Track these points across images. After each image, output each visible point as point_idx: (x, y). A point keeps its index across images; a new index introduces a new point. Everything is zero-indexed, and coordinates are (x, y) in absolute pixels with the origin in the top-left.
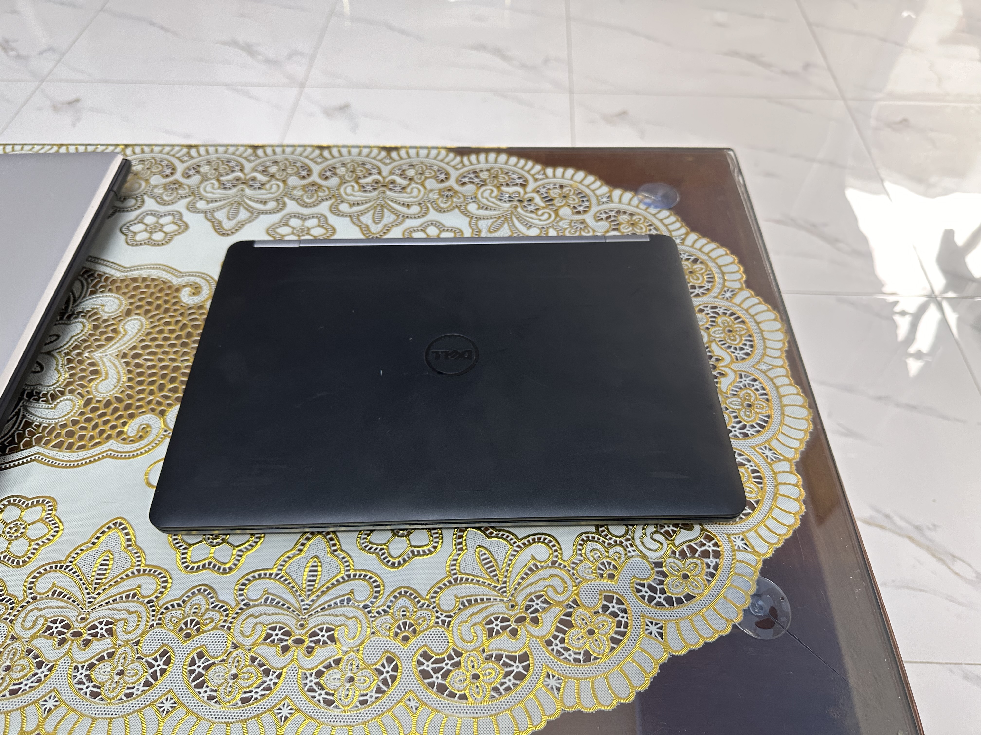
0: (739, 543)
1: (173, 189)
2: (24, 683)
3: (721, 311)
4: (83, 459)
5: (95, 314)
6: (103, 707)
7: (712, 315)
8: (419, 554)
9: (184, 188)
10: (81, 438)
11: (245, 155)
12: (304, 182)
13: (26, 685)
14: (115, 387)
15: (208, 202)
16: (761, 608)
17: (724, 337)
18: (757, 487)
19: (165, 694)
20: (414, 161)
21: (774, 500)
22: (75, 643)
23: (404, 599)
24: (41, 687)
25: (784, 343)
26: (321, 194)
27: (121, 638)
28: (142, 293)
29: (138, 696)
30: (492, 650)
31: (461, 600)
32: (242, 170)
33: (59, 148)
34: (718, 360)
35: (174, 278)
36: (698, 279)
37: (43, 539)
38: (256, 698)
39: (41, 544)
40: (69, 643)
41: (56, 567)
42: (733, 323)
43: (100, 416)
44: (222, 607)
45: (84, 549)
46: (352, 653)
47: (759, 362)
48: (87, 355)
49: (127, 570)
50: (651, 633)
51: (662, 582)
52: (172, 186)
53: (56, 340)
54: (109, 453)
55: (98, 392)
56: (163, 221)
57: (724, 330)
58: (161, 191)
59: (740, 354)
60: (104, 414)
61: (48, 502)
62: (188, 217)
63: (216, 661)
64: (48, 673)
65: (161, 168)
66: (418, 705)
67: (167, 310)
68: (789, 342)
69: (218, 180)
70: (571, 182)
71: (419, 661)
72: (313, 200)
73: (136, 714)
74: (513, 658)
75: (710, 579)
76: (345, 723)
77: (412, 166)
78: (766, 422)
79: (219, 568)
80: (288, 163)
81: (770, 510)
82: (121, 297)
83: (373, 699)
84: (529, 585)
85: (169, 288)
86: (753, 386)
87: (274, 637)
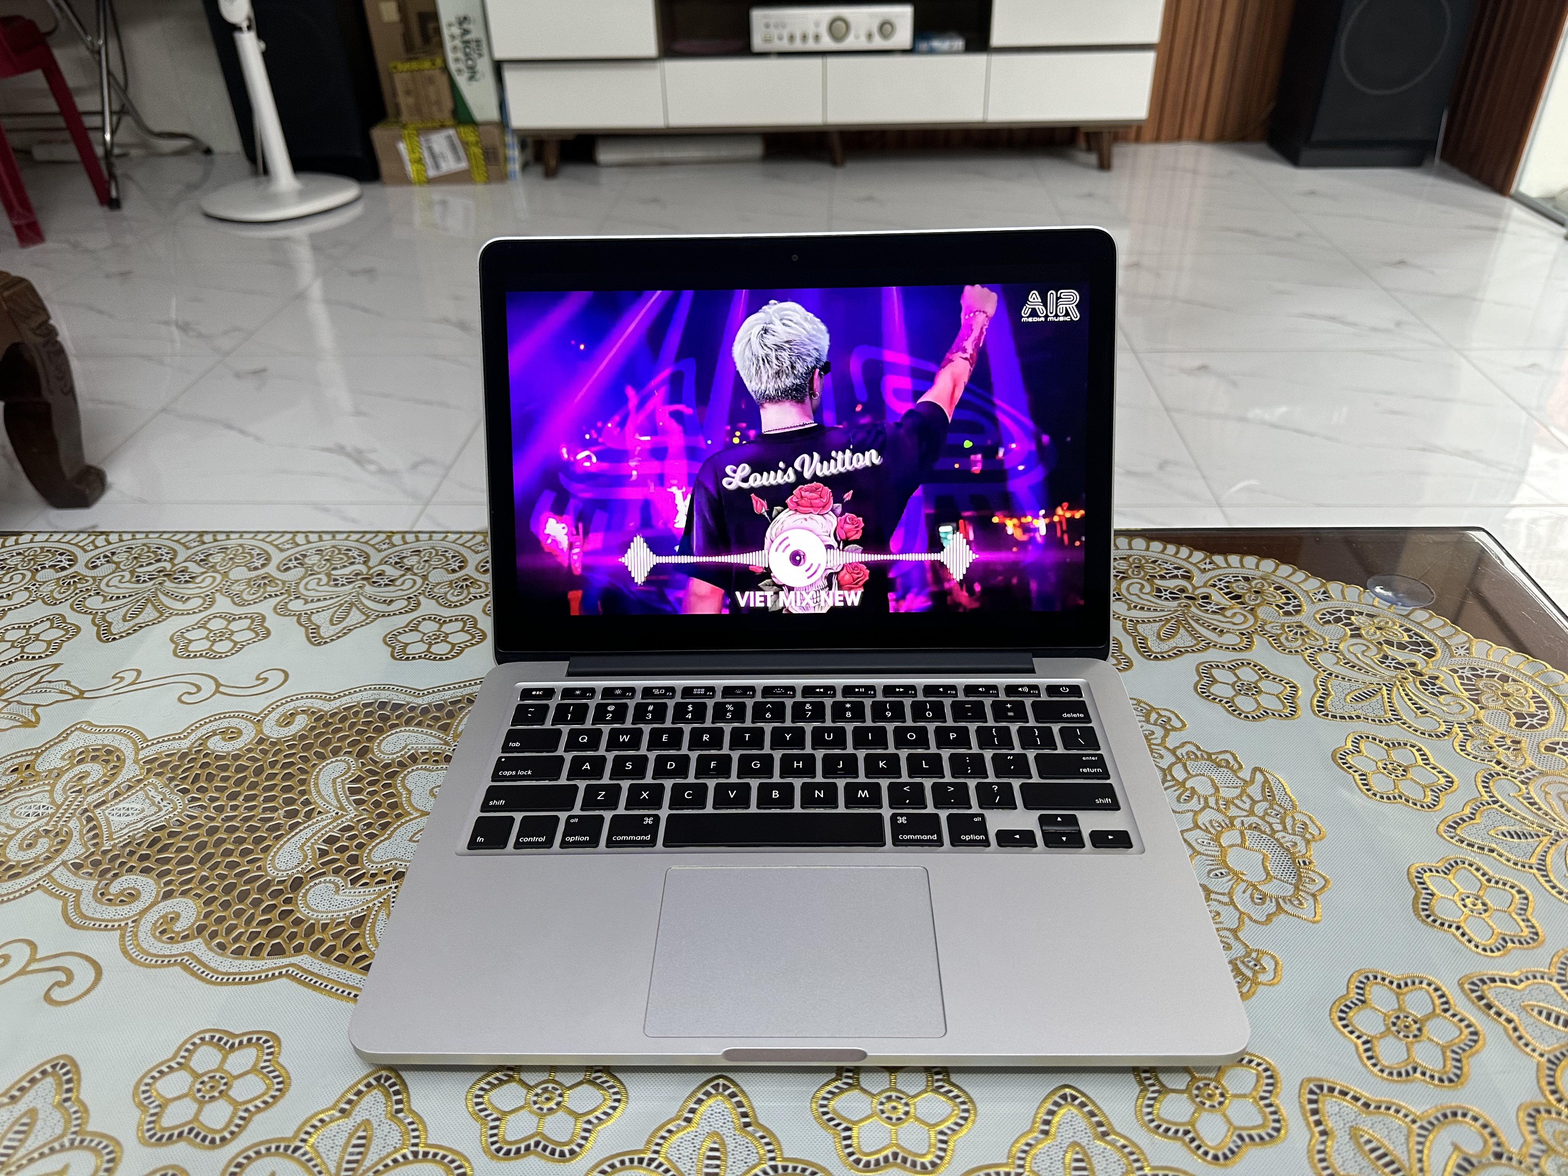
8: (1253, 1142)
36: (1521, 704)
37: (597, 1113)
39: (595, 1121)
41: (632, 1161)
45: (673, 1129)
49: (754, 1167)
70: (1259, 573)
79: (914, 1164)
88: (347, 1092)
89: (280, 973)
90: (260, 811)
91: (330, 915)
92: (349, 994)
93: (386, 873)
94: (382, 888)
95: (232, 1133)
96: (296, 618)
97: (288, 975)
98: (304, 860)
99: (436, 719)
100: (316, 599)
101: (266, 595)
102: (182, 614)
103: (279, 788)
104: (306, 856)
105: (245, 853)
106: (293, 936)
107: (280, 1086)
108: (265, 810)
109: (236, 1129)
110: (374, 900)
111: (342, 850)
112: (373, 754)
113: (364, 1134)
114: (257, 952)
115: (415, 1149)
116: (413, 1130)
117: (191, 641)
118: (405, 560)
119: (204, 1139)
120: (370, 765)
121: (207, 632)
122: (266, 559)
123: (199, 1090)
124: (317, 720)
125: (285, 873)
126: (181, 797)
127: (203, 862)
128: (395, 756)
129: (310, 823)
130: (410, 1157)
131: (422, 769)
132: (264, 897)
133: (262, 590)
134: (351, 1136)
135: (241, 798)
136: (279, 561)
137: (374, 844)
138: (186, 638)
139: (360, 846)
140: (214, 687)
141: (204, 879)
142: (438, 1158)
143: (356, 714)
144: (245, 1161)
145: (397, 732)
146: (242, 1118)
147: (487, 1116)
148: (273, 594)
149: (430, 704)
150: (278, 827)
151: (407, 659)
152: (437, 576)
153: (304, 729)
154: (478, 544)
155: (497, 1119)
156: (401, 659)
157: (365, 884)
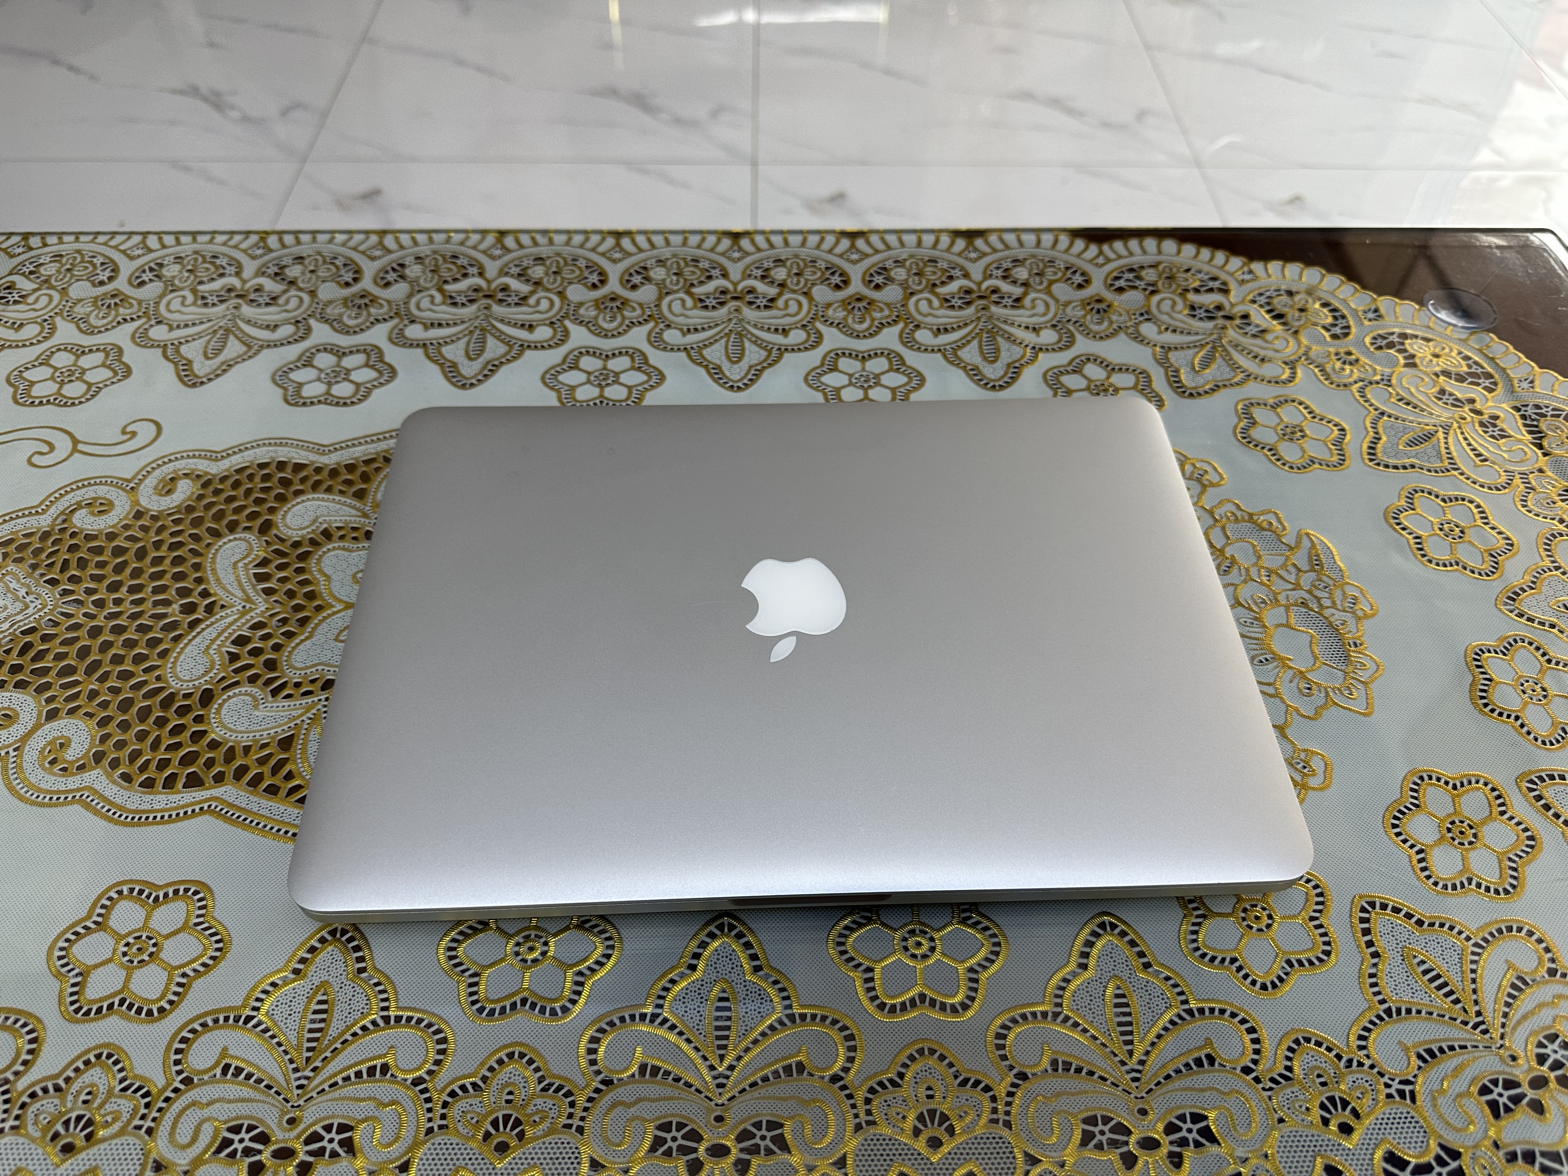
1: (612, 310)
9: (633, 308)
11: (720, 249)
12: (842, 294)
15: (684, 332)
20: (1019, 253)
26: (877, 315)
30: (1511, 1144)
32: (725, 276)
33: (381, 238)
52: (610, 304)
56: (614, 365)
58: (593, 313)
65: (578, 272)
69: (689, 293)
72: (865, 325)
77: (1017, 262)
79: (943, 1007)
80: (801, 264)
84: (1525, 1017)
87: (1099, 1137)
88: (298, 949)
89: (201, 809)
90: (150, 605)
91: (251, 735)
92: (286, 832)
93: (313, 681)
94: (310, 701)
95: (171, 1002)
96: (160, 351)
97: (210, 811)
98: (212, 668)
99: (349, 483)
100: (182, 324)
101: (120, 319)
102: (17, 346)
103: (168, 576)
104: (213, 663)
105: (139, 659)
106: (209, 764)
107: (220, 945)
108: (156, 604)
109: (175, 998)
110: (302, 715)
111: (256, 652)
112: (278, 530)
113: (325, 998)
114: (170, 783)
115: (385, 1013)
116: (380, 992)
117: (32, 383)
118: (287, 271)
119: (139, 1011)
120: (277, 544)
121: (51, 370)
122: (113, 271)
123: (125, 954)
124: (205, 485)
125: (191, 684)
126: (50, 590)
127: (89, 672)
128: (304, 532)
129: (213, 620)
130: (381, 1023)
131: (339, 548)
132: (169, 715)
133: (113, 312)
134: (310, 999)
135: (124, 589)
136: (130, 272)
137: (293, 645)
138: (25, 379)
139: (277, 648)
140: (70, 445)
141: (93, 695)
142: (413, 1022)
143: (251, 477)
144: (190, 1036)
145: (303, 501)
146: (179, 984)
147: (463, 971)
148: (128, 318)
149: (337, 464)
150: (173, 626)
151: (304, 404)
152: (328, 291)
153: (189, 499)
154: (373, 247)
155: (476, 975)
156: (296, 404)
157: (289, 696)
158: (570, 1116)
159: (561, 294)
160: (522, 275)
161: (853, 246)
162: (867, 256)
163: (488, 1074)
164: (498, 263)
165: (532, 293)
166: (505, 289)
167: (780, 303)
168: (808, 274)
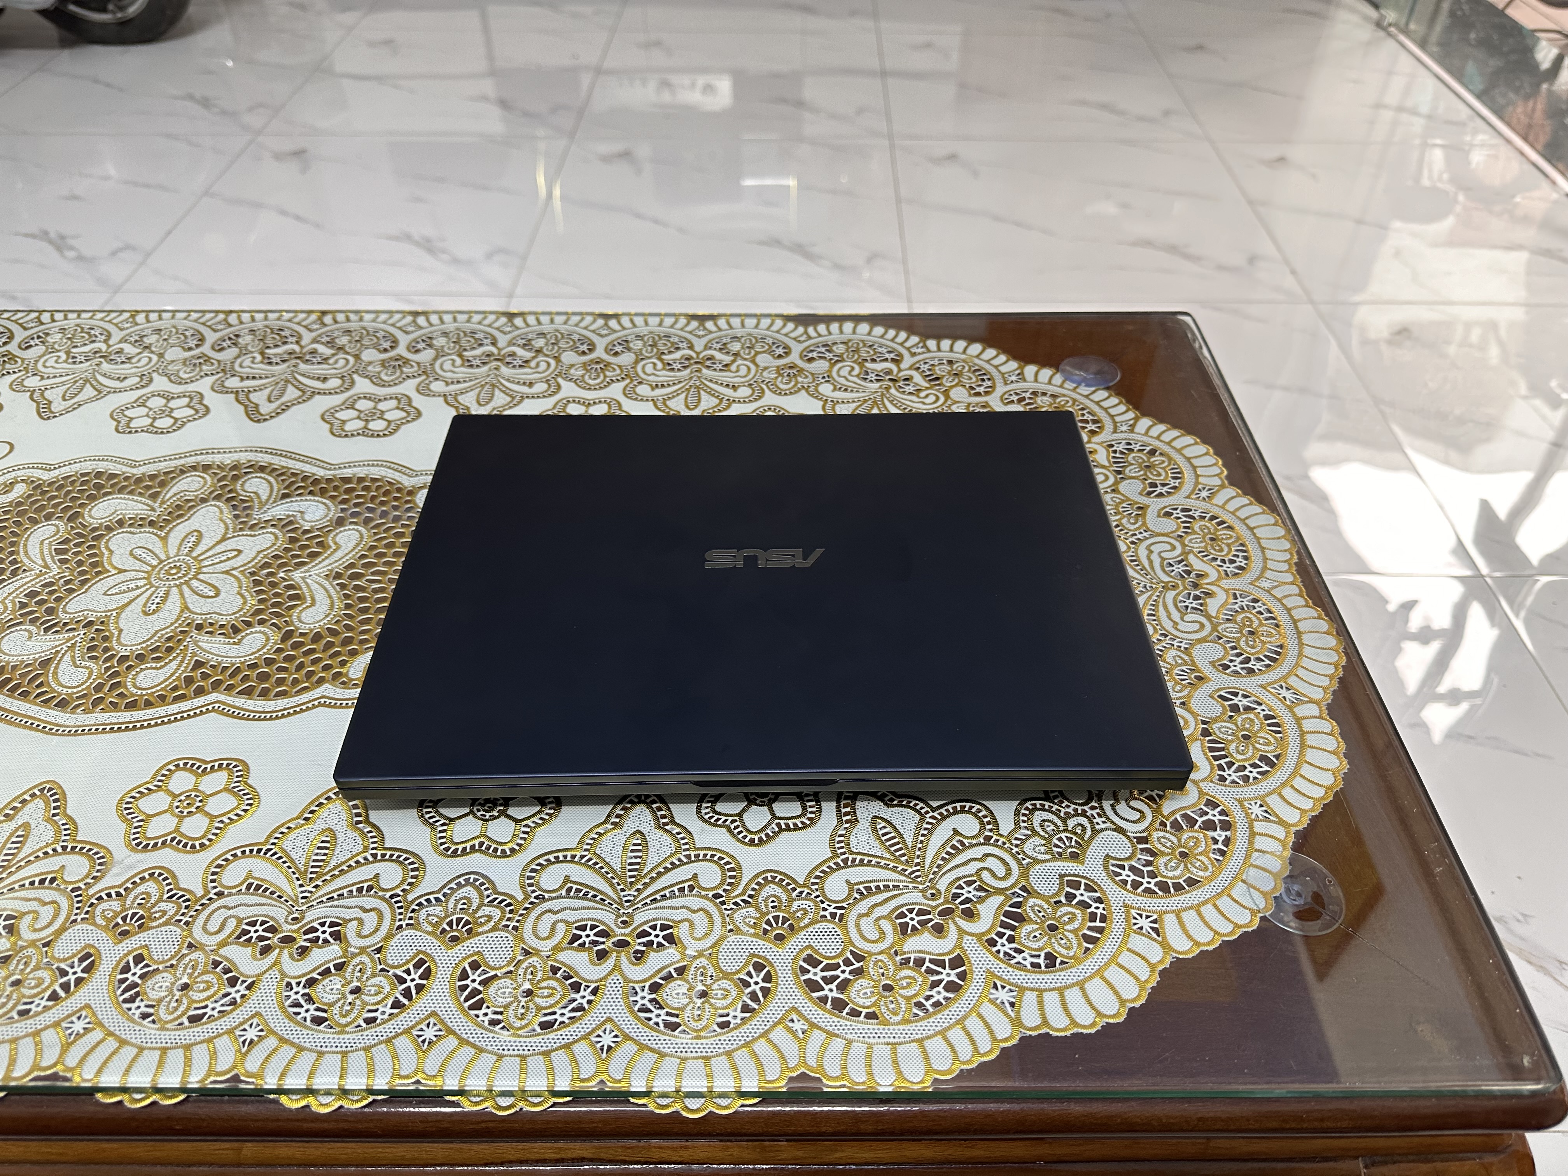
0: (1256, 810)
1: (394, 367)
2: (211, 1006)
3: (1197, 515)
4: (285, 709)
5: (291, 523)
6: (331, 1036)
7: (1184, 519)
8: (788, 829)
9: (412, 366)
10: (280, 682)
11: (496, 325)
12: (585, 358)
13: (213, 1009)
14: (327, 616)
15: (447, 384)
16: (1299, 895)
17: (1206, 547)
18: (1275, 738)
19: (426, 1018)
20: (739, 332)
21: (1301, 753)
22: (286, 951)
23: (773, 886)
24: (237, 1012)
25: (1291, 554)
26: (609, 374)
27: (353, 943)
28: (358, 497)
29: (384, 1022)
30: (908, 953)
31: (856, 887)
32: (494, 344)
33: (227, 316)
34: (1199, 576)
35: (405, 477)
36: (1159, 475)
37: (230, 815)
38: (562, 1023)
39: (227, 821)
40: (277, 951)
41: (251, 851)
42: (1216, 530)
43: (306, 653)
44: (504, 900)
45: (293, 826)
46: (702, 959)
47: (1258, 579)
48: (282, 575)
49: (357, 855)
50: (1141, 928)
51: (1149, 863)
52: (393, 363)
53: (236, 556)
54: (322, 701)
55: (301, 622)
56: (382, 406)
57: (1204, 537)
58: (378, 369)
59: (1231, 568)
60: (312, 651)
61: (235, 766)
62: (419, 401)
63: (499, 973)
64: (247, 992)
65: (375, 340)
66: (805, 1027)
67: (396, 519)
68: (1298, 553)
69: (460, 356)
70: (963, 357)
71: (801, 967)
72: (598, 381)
73: (383, 1046)
74: (941, 964)
75: (1221, 858)
76: (699, 1054)
77: (735, 338)
78: (1278, 653)
79: (495, 850)
80: (559, 336)
81: (1298, 766)
82: (327, 502)
83: (738, 1021)
84: (954, 868)
85: (399, 490)
86: (1254, 608)
87: (584, 938)
91: (20, 658)
93: (77, 622)
94: (71, 635)
96: (29, 394)
99: (148, 487)
100: (52, 375)
104: (6, 608)
110: (62, 645)
111: (41, 603)
112: (83, 518)
113: (22, 833)
115: (65, 844)
116: (66, 830)
118: (145, 339)
120: (79, 528)
122: (8, 338)
124: (34, 488)
128: (103, 521)
129: (14, 579)
130: (60, 850)
131: (126, 532)
134: (11, 835)
136: (21, 339)
137: (71, 598)
139: (58, 600)
142: (84, 851)
143: (73, 482)
145: (109, 500)
147: (133, 818)
148: (11, 371)
149: (143, 474)
151: (130, 432)
152: (174, 353)
153: (21, 497)
154: (219, 323)
155: (142, 821)
156: (124, 433)
157: (57, 631)
158: (183, 914)
159: (357, 357)
160: (330, 344)
161: (606, 324)
162: (615, 331)
163: (131, 886)
164: (314, 334)
165: (333, 355)
166: (314, 352)
167: (533, 364)
168: (562, 344)
